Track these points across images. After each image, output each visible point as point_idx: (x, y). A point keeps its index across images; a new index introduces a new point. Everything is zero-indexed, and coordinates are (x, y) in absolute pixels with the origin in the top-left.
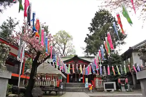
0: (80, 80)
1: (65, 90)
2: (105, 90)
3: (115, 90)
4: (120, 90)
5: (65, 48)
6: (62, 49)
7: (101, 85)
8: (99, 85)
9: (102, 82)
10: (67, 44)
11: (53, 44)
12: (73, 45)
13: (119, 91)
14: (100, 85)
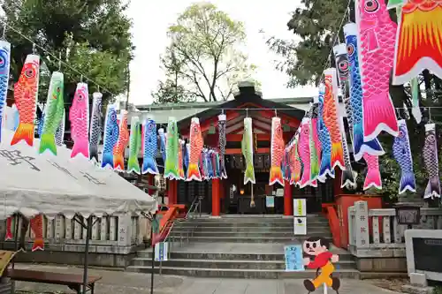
0: (270, 203)
7: (382, 240)
8: (371, 241)
9: (386, 222)
10: (225, 58)
12: (248, 63)
14: (376, 237)
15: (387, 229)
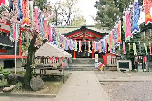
0: (88, 55)
1: (71, 68)
2: (119, 69)
3: (130, 71)
4: (136, 70)
5: (70, 13)
6: (67, 15)
7: (114, 63)
8: (111, 63)
9: (115, 59)
11: (55, 8)
12: (80, 10)
13: (135, 72)
15: (115, 61)
